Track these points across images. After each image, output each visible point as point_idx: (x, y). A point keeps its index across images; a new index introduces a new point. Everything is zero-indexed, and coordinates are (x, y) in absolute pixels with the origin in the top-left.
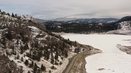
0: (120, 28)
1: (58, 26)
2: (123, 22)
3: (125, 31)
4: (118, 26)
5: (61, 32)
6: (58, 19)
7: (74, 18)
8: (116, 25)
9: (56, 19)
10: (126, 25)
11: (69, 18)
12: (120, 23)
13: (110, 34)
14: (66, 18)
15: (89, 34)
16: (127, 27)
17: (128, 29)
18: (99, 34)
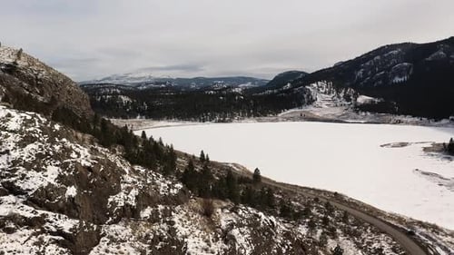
0: (311, 101)
1: (122, 97)
2: (315, 85)
3: (326, 109)
4: (305, 96)
5: (135, 117)
6: (109, 78)
7: (150, 77)
8: (298, 93)
9: (103, 80)
10: (325, 93)
11: (136, 76)
12: (307, 87)
13: (293, 119)
14: (130, 76)
15: (230, 121)
16: (329, 97)
17: (332, 104)
18: (258, 121)
